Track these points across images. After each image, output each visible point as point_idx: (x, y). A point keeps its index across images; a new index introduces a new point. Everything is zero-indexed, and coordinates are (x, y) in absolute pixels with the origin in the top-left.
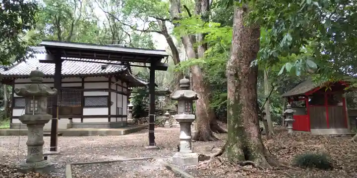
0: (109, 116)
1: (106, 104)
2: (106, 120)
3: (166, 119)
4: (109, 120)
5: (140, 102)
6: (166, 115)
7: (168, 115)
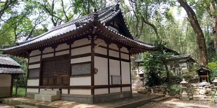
0: (93, 87)
1: (89, 72)
2: (88, 92)
3: (183, 89)
4: (93, 92)
5: (154, 69)
6: (183, 84)
7: (185, 84)
